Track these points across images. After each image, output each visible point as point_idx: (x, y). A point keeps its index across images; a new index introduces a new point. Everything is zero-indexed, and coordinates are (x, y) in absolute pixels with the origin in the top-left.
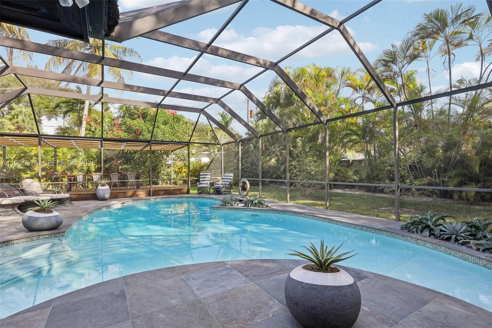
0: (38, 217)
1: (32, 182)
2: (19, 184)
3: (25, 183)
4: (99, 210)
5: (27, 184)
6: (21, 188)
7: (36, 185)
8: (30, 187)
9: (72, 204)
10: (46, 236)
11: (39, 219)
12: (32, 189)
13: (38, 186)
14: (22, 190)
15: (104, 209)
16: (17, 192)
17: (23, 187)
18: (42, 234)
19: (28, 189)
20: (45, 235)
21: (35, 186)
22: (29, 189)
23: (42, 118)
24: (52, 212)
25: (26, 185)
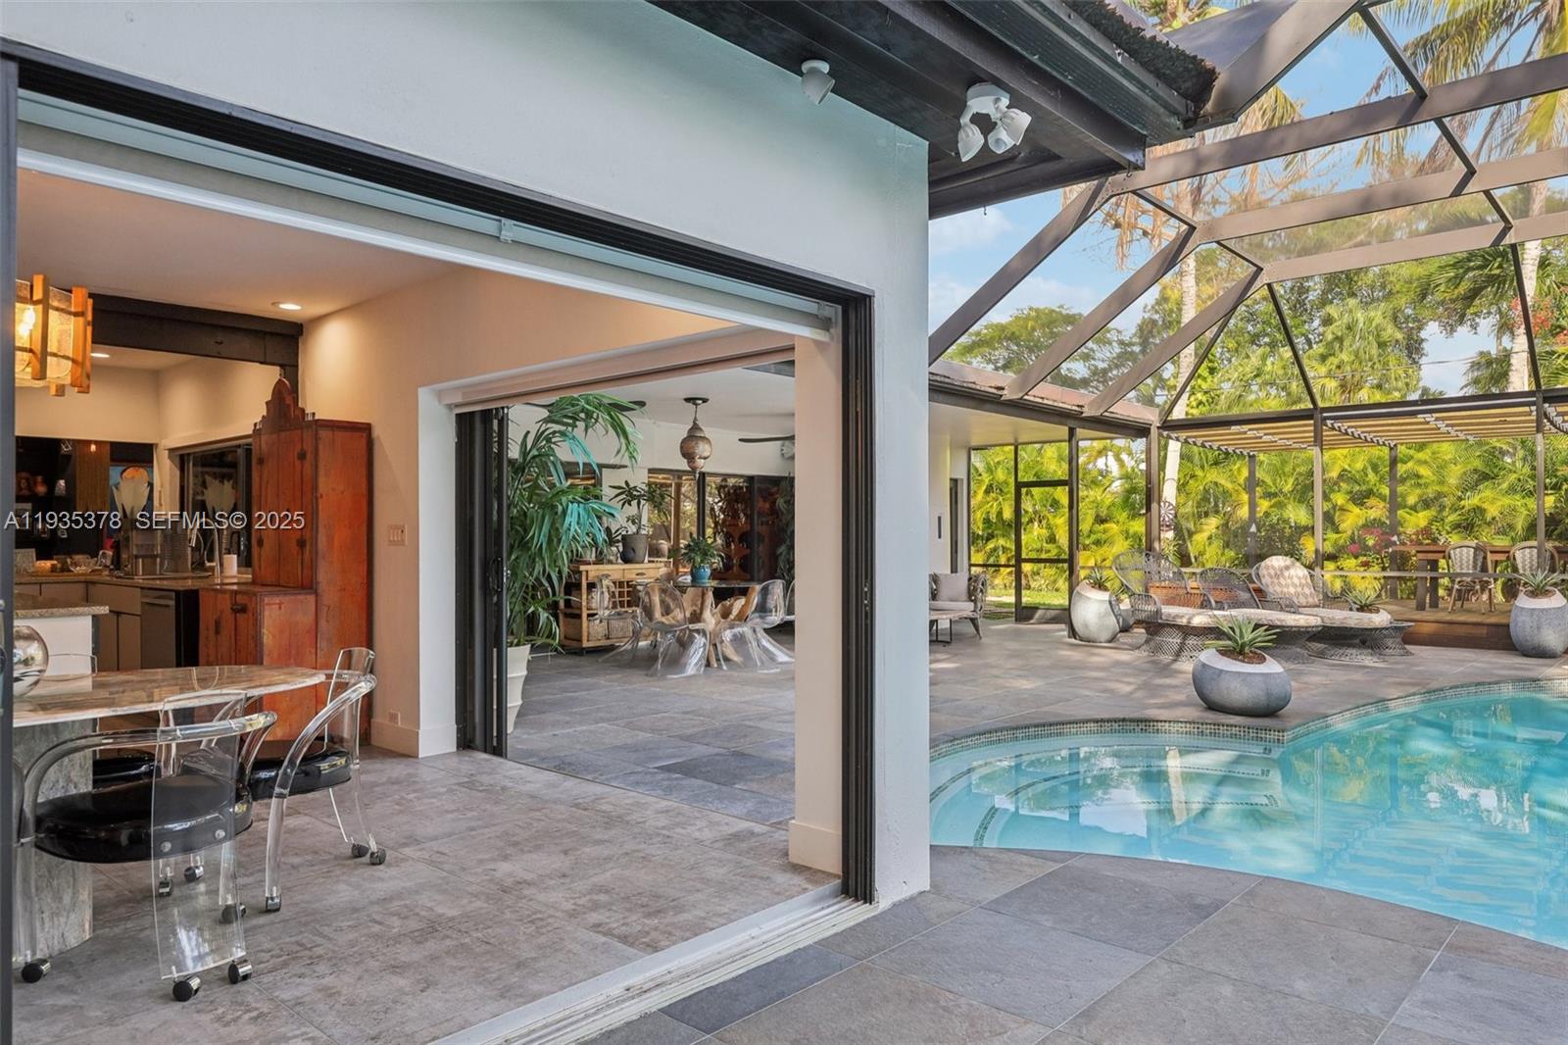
0: (1222, 671)
1: (1287, 568)
2: (1253, 571)
3: (1267, 568)
4: (1481, 688)
5: (1272, 572)
6: (1258, 585)
7: (1299, 578)
8: (1280, 584)
9: (1408, 653)
10: (1234, 730)
11: (1223, 675)
12: (1285, 590)
13: (1303, 581)
14: (1259, 591)
15: (1508, 691)
16: (1244, 596)
17: (1263, 581)
18: (1223, 721)
19: (1274, 589)
20: (1231, 726)
21: (1296, 581)
22: (1278, 589)
23: (1423, 334)
24: (1262, 660)
25: (1269, 575)
